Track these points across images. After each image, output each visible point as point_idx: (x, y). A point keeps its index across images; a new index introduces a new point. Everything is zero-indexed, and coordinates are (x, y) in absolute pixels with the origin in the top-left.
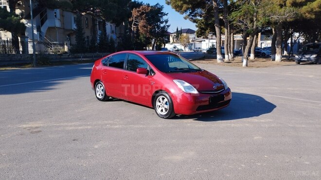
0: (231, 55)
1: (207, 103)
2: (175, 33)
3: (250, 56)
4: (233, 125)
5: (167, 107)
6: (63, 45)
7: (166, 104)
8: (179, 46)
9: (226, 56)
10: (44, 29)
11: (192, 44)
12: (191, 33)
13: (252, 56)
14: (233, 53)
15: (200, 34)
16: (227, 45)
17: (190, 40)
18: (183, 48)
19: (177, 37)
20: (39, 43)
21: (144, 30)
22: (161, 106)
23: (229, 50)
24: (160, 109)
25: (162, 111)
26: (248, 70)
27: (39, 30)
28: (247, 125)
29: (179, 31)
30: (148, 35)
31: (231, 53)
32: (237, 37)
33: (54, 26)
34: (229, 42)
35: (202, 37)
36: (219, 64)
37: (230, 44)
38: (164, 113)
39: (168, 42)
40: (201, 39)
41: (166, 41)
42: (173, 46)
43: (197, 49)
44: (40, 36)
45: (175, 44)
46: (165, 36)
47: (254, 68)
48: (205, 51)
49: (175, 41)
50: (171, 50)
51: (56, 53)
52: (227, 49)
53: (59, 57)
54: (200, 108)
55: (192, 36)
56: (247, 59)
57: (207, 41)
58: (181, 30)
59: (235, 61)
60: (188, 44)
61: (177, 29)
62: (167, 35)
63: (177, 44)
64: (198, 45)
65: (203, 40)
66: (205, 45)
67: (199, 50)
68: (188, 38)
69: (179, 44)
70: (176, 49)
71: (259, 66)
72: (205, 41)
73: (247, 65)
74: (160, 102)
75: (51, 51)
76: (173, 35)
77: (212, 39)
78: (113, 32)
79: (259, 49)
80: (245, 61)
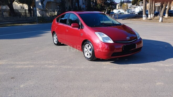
0: (152, 16)
1: (121, 50)
2: (119, 3)
3: (165, 15)
4: (140, 69)
5: (91, 52)
6: (54, 11)
7: (90, 50)
8: (122, 11)
9: (149, 16)
10: (45, 3)
11: (129, 9)
12: (129, 3)
13: (166, 15)
14: (154, 14)
15: (134, 3)
16: (150, 8)
17: (129, 7)
18: (124, 12)
19: (121, 5)
20: (42, 10)
21: (101, 2)
22: (87, 51)
23: (151, 12)
24: (87, 53)
25: (88, 55)
26: (163, 24)
27: (42, 3)
28: (153, 69)
29: (122, 2)
30: (103, 5)
31: (152, 14)
32: (158, 4)
33: (50, 1)
34: (151, 7)
35: (135, 5)
36: (143, 21)
37: (152, 8)
38: (89, 57)
39: (115, 8)
40: (135, 6)
41: (114, 8)
42: (118, 11)
43: (132, 12)
44: (43, 7)
45: (119, 10)
46: (113, 5)
47: (167, 23)
48: (137, 13)
49: (119, 8)
50: (117, 13)
51: (51, 16)
52: (150, 11)
53: (52, 18)
54: (114, 55)
55: (130, 5)
56: (163, 17)
57: (139, 7)
58: (123, 1)
59: (155, 19)
60: (127, 9)
61: (121, 1)
62: (114, 4)
63: (120, 10)
64: (133, 10)
65: (136, 6)
66: (137, 10)
67: (134, 12)
68: (127, 6)
69: (122, 10)
70: (120, 12)
71: (171, 21)
72: (137, 7)
73: (162, 21)
74: (86, 48)
75: (48, 15)
76: (118, 4)
77: (142, 6)
78: (83, 4)
79: (171, 11)
80: (161, 19)
